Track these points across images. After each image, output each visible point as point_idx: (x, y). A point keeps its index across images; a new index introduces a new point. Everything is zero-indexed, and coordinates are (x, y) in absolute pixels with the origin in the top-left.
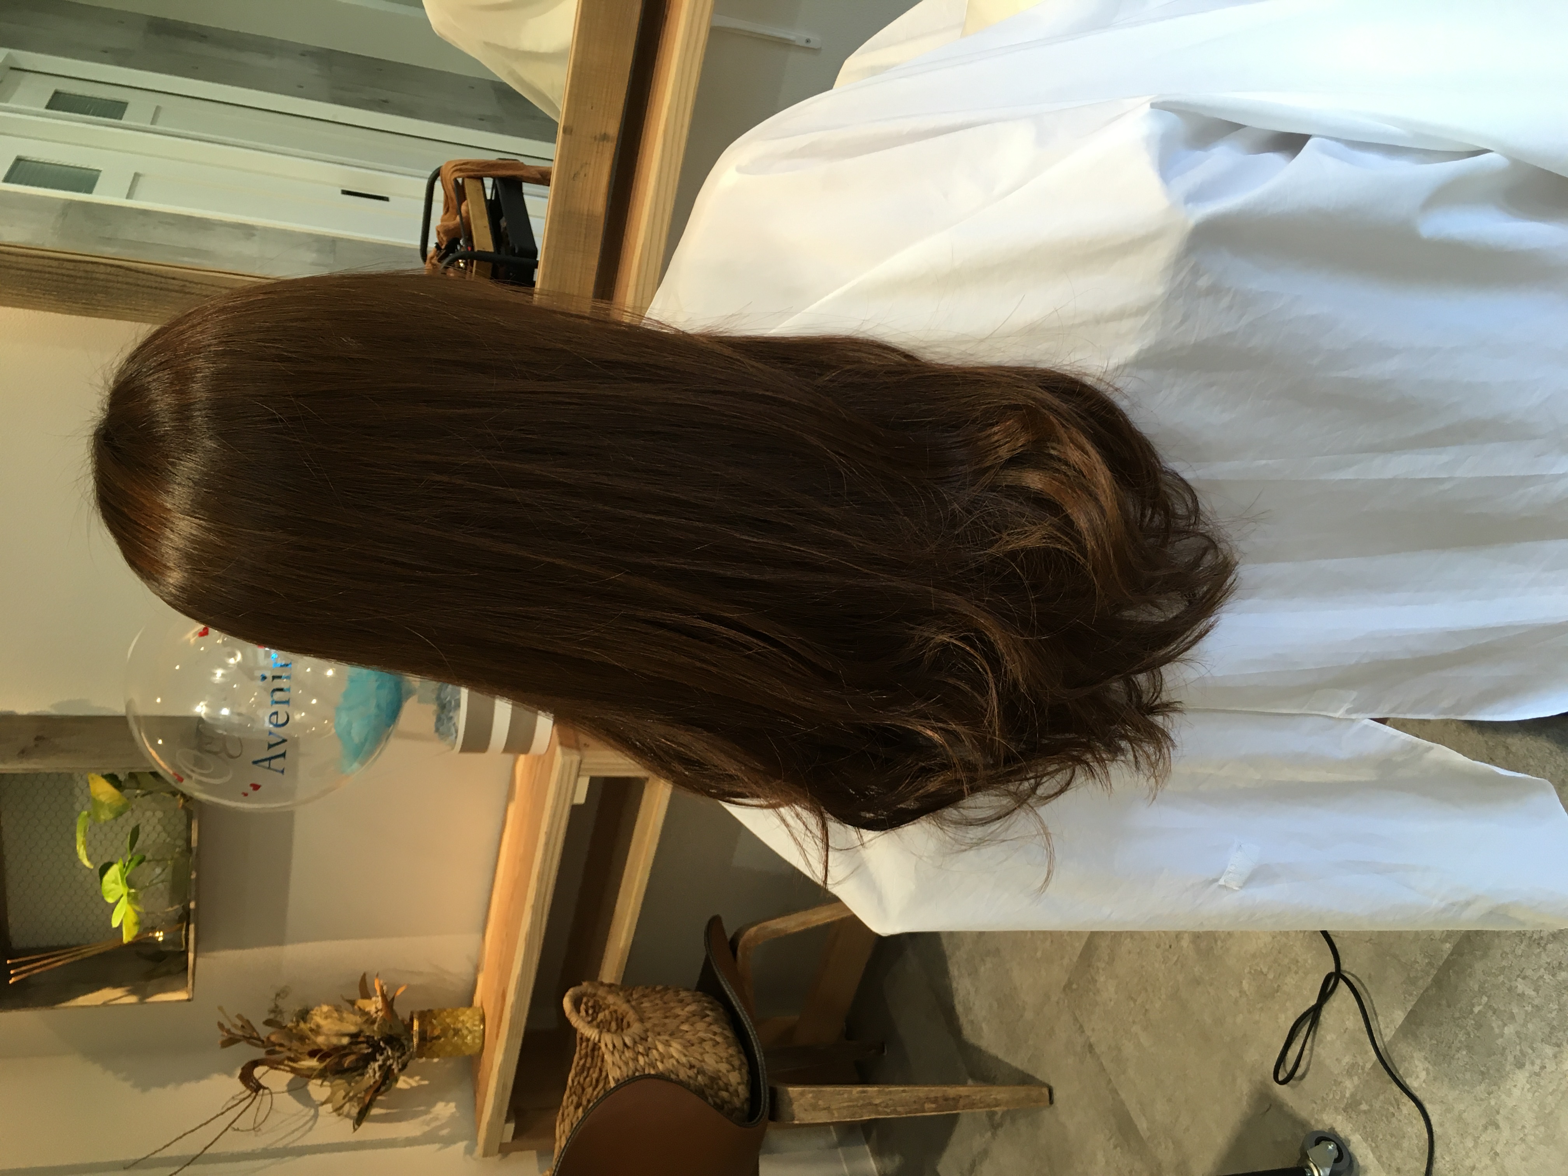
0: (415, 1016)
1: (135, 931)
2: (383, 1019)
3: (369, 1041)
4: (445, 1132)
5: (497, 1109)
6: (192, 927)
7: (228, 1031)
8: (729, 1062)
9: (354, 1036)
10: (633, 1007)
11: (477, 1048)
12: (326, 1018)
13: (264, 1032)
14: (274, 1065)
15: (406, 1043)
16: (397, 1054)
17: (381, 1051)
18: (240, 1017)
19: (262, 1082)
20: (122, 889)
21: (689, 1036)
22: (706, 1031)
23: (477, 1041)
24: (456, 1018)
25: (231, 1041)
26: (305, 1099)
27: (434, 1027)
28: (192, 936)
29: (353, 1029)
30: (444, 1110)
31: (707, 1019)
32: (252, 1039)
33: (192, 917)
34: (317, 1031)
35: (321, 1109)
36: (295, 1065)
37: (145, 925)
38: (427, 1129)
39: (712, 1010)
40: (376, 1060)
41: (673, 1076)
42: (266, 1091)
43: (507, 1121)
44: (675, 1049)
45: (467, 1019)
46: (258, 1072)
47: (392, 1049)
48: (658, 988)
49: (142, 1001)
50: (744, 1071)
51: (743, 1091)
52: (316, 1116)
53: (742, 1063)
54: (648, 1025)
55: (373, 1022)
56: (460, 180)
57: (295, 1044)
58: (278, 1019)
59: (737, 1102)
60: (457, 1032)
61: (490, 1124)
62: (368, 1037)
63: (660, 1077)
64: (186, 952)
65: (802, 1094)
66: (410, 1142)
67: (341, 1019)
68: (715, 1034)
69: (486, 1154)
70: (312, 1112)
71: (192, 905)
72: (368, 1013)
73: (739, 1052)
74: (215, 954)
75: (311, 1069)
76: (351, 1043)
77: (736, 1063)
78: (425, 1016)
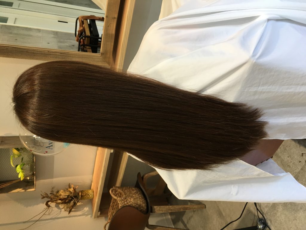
0: (80, 192)
1: (23, 178)
2: (74, 192)
3: (71, 197)
4: (86, 213)
5: (97, 210)
6: (35, 177)
7: (43, 196)
8: (142, 202)
9: (68, 196)
10: (123, 192)
11: (92, 197)
12: (62, 193)
13: (50, 195)
14: (52, 202)
15: (78, 197)
16: (77, 199)
17: (73, 199)
18: (45, 193)
19: (50, 205)
20: (20, 170)
21: (134, 197)
22: (138, 196)
23: (92, 196)
24: (88, 192)
25: (43, 198)
26: (59, 208)
27: (84, 194)
28: (35, 178)
29: (67, 195)
30: (86, 209)
31: (138, 193)
32: (48, 197)
33: (35, 175)
34: (60, 195)
35: (62, 210)
36: (56, 202)
37: (25, 176)
38: (83, 213)
39: (139, 191)
40: (72, 201)
41: (132, 205)
42: (51, 207)
43: (99, 211)
44: (132, 200)
45: (90, 192)
46: (49, 203)
47: (76, 198)
48: (128, 187)
49: (25, 191)
50: (146, 204)
51: (145, 208)
52: (61, 211)
53: (145, 202)
54: (126, 195)
55: (72, 193)
56: (83, 20)
57: (56, 198)
58: (53, 193)
59: (144, 210)
60: (88, 195)
61: (95, 213)
62: (71, 196)
63: (129, 206)
64: (34, 181)
65: (157, 208)
66: (80, 216)
67: (65, 193)
68: (140, 196)
69: (95, 218)
70: (60, 210)
71: (35, 173)
72: (71, 191)
73: (144, 200)
74: (39, 181)
75: (60, 202)
76: (67, 197)
77: (144, 202)
78: (82, 192)
